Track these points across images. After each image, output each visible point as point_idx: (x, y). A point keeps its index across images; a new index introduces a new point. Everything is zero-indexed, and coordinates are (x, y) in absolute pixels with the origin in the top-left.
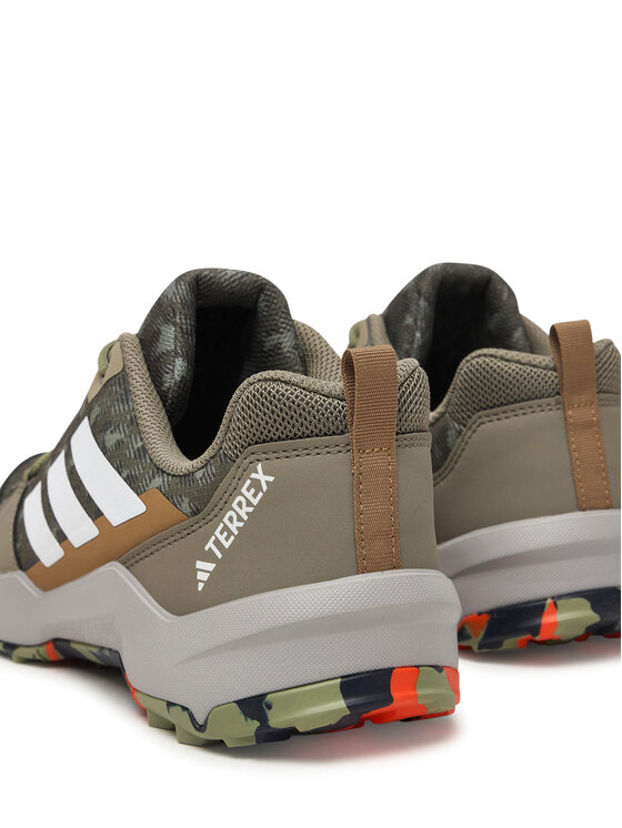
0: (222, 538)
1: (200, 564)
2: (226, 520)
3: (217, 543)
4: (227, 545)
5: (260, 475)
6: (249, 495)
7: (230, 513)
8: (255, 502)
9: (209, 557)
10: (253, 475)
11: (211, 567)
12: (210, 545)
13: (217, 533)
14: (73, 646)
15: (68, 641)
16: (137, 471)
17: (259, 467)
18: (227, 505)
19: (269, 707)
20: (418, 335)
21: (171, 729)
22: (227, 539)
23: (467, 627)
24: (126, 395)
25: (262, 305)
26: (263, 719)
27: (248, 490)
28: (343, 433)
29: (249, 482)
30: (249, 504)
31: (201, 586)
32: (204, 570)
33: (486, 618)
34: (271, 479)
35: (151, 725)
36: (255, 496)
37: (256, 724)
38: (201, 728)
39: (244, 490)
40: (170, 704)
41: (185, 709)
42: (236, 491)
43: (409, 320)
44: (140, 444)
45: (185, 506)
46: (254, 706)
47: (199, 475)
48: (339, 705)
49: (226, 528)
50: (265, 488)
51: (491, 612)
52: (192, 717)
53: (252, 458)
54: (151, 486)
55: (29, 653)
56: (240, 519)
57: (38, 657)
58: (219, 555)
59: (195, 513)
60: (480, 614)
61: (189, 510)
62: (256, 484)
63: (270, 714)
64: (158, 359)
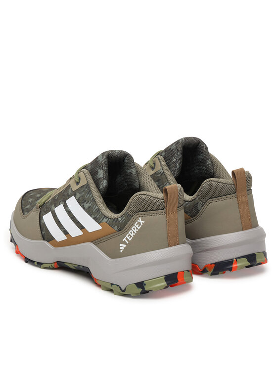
0: (128, 238)
1: (121, 245)
2: (129, 233)
3: (127, 239)
4: (130, 240)
5: (140, 221)
6: (137, 226)
7: (131, 231)
8: (139, 228)
9: (124, 243)
10: (138, 221)
11: (125, 246)
12: (125, 239)
13: (127, 236)
14: (65, 264)
15: (64, 262)
16: (97, 216)
17: (140, 218)
18: (130, 229)
19: (145, 285)
20: (178, 165)
21: (111, 291)
22: (130, 238)
23: (207, 268)
24: (90, 192)
25: (126, 160)
26: (143, 288)
27: (137, 225)
28: (164, 209)
29: (137, 223)
30: (137, 229)
31: (121, 251)
32: (122, 247)
33: (214, 265)
34: (144, 222)
35: (103, 290)
36: (139, 226)
37: (141, 290)
38: (124, 291)
39: (135, 225)
40: (112, 284)
41: (117, 285)
42: (133, 225)
43: (174, 160)
44: (97, 208)
45: (116, 228)
46: (140, 285)
47: (120, 219)
48: (164, 283)
49: (129, 235)
50: (142, 225)
51: (215, 263)
52: (120, 287)
53: (138, 216)
54: (103, 221)
55: (47, 266)
56: (134, 233)
57: (51, 267)
58: (128, 243)
59: (119, 230)
60: (211, 264)
61: (117, 229)
62: (139, 223)
63: (145, 286)
64: (98, 180)
